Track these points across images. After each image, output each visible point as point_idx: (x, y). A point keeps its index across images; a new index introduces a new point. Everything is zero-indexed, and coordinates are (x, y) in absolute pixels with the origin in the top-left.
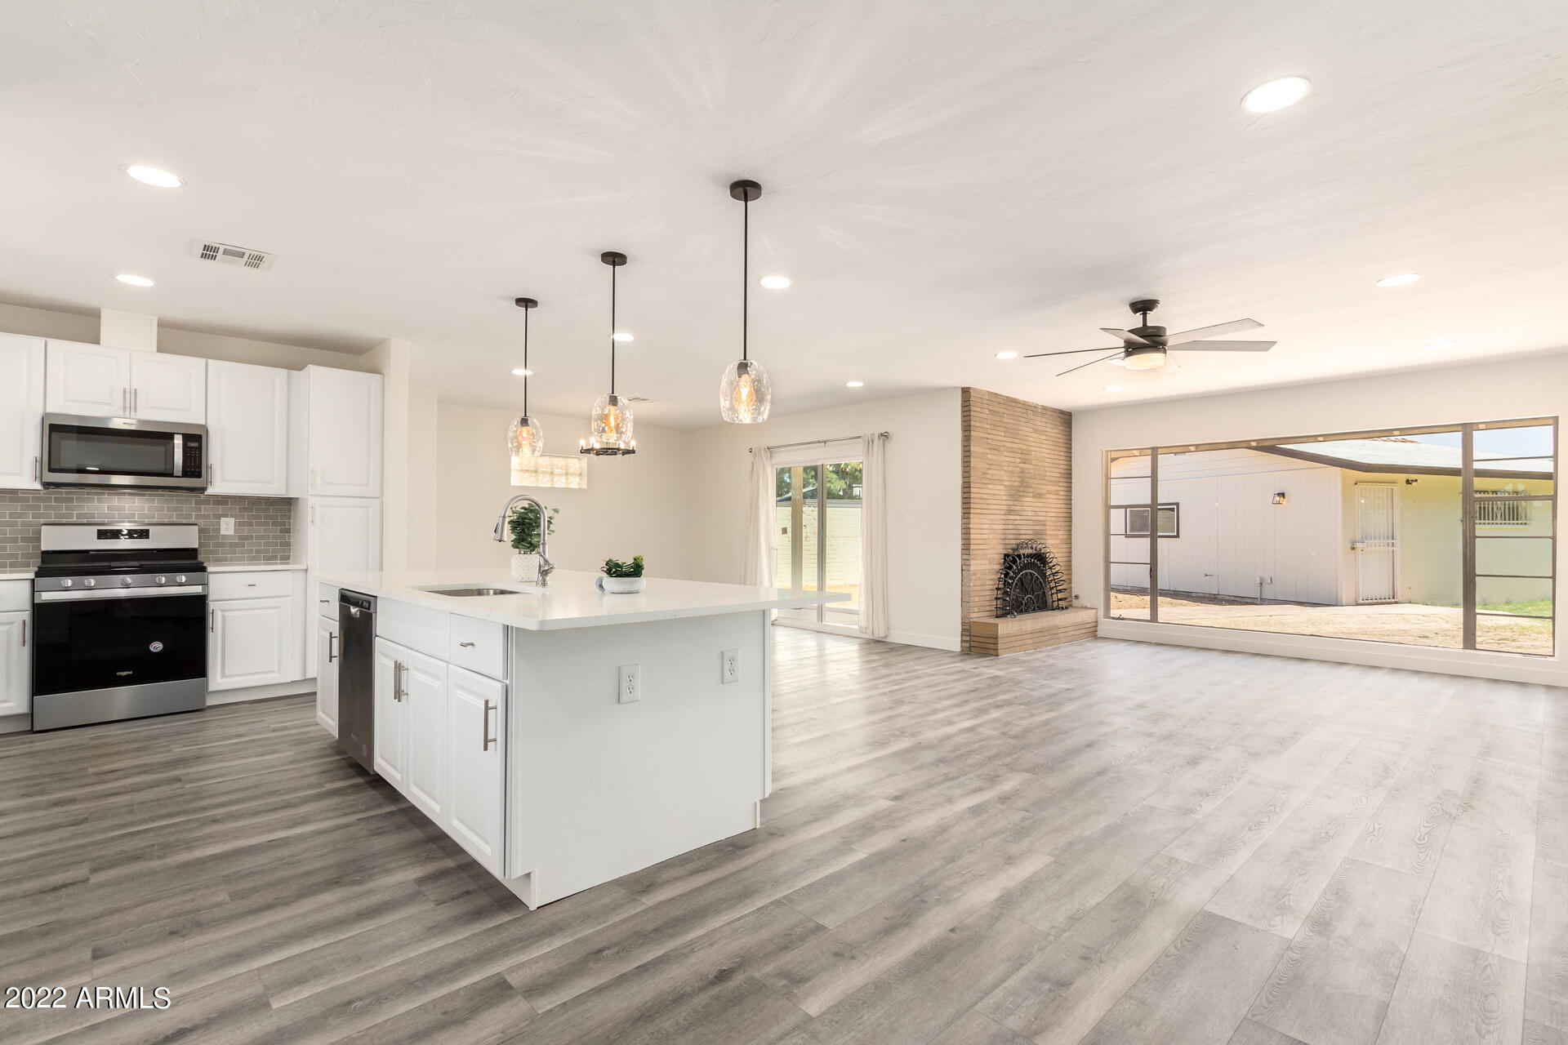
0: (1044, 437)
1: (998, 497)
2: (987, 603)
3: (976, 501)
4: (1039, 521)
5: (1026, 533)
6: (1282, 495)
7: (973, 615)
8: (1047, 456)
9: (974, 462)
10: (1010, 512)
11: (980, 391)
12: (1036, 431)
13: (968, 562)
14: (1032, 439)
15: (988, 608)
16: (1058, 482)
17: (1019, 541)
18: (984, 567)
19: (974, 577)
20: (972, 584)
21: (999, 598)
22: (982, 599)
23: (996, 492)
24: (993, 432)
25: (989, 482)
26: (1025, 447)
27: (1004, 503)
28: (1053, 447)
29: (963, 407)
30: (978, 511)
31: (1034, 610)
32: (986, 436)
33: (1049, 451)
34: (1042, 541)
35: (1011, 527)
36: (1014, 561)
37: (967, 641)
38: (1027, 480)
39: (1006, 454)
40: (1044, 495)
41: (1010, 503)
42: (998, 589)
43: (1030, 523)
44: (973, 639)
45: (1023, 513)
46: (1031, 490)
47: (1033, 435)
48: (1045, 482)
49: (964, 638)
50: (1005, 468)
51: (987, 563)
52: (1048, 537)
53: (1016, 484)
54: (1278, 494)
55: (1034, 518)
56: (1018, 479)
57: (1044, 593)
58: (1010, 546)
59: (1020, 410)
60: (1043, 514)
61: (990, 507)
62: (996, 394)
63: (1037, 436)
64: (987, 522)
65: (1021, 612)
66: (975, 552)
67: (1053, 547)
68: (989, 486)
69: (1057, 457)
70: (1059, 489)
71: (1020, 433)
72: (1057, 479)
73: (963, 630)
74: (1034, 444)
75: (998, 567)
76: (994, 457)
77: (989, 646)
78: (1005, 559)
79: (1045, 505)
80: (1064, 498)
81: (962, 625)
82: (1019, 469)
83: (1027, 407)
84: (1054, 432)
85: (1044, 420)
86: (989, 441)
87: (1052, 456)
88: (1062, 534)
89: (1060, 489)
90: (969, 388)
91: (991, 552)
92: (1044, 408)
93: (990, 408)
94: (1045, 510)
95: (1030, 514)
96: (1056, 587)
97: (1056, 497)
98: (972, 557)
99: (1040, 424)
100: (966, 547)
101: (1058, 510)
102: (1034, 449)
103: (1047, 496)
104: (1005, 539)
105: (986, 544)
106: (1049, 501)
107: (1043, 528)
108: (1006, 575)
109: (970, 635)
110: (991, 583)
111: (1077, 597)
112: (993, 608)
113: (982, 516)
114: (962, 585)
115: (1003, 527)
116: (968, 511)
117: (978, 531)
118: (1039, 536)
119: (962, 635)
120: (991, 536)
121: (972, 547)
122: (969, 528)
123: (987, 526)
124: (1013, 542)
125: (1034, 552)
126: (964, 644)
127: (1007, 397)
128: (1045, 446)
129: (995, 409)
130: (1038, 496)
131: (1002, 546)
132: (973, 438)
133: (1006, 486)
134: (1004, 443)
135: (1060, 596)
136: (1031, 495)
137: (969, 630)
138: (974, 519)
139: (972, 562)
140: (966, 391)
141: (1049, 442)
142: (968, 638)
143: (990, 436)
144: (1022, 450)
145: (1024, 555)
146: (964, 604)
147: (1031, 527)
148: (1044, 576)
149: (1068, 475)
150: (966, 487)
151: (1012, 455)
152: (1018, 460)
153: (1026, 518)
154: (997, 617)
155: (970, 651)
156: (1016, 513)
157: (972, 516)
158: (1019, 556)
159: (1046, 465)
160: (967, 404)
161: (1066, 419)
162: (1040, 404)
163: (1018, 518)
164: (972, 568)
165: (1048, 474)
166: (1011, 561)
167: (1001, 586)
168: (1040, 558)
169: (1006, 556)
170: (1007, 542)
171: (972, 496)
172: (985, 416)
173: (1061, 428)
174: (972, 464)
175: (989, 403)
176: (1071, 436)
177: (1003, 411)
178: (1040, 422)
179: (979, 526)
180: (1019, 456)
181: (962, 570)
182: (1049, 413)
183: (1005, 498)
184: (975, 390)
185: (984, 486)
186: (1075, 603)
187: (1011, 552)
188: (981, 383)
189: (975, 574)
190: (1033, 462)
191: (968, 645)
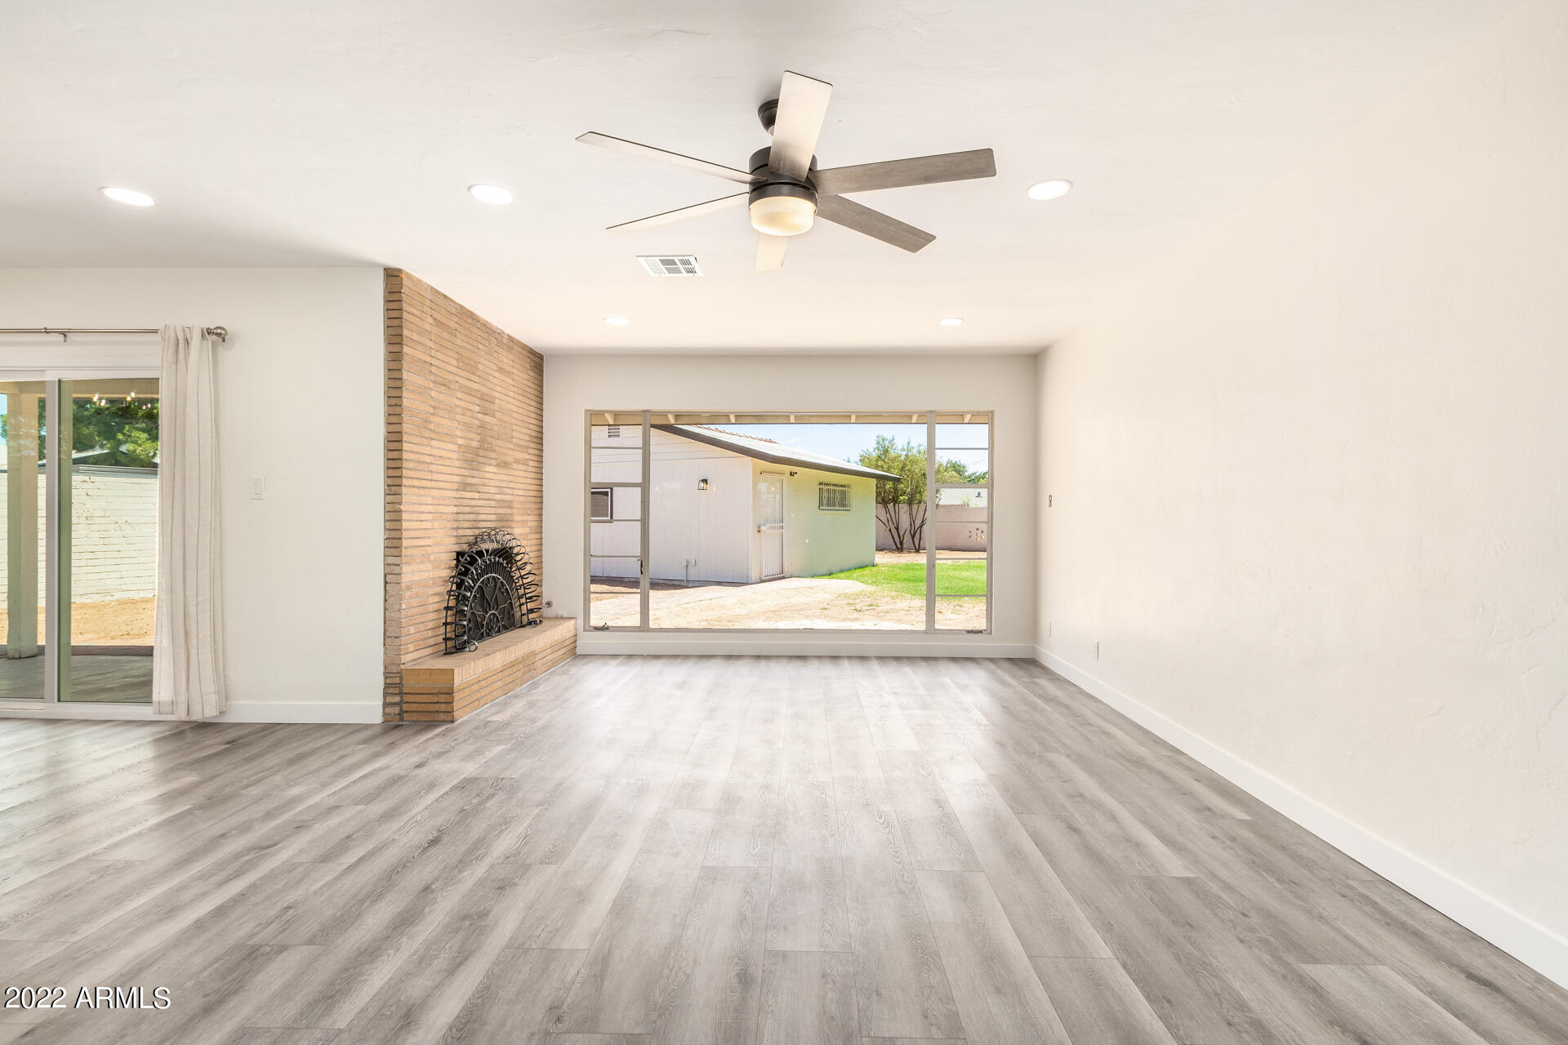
0: (511, 382)
1: (447, 462)
2: (430, 633)
3: (411, 465)
4: (504, 501)
5: (488, 518)
6: (705, 481)
7: (405, 658)
8: (514, 408)
9: (409, 399)
10: (465, 486)
11: (419, 282)
12: (501, 370)
13: (396, 570)
14: (495, 381)
15: (432, 641)
16: (528, 447)
17: (477, 532)
18: (425, 575)
19: (408, 593)
20: (404, 606)
21: (451, 623)
22: (422, 627)
23: (444, 454)
24: (439, 355)
25: (433, 436)
26: (485, 390)
27: (457, 471)
28: (521, 398)
29: (387, 301)
30: (416, 483)
31: (499, 631)
32: (428, 359)
33: (516, 402)
34: (510, 531)
35: (466, 510)
36: (473, 561)
37: (396, 704)
38: (489, 439)
39: (459, 394)
40: (509, 464)
41: (466, 472)
42: (447, 608)
43: (493, 503)
44: (407, 698)
45: (484, 489)
46: (493, 455)
47: (497, 374)
48: (512, 446)
49: (390, 699)
50: (459, 417)
51: (430, 567)
52: (515, 525)
53: (474, 444)
54: (703, 481)
55: (498, 497)
56: (478, 438)
57: (511, 603)
58: (464, 540)
59: (480, 333)
60: (508, 491)
61: (435, 477)
62: (445, 296)
63: (502, 377)
64: (430, 500)
65: (481, 638)
66: (409, 552)
67: (520, 537)
68: (434, 443)
69: (526, 412)
70: (527, 457)
71: (480, 366)
72: (525, 444)
73: (387, 686)
74: (498, 388)
75: (446, 573)
76: (442, 397)
77: (436, 707)
78: (458, 560)
79: (511, 478)
80: (534, 470)
81: (386, 678)
82: (477, 422)
83: (486, 328)
84: (522, 376)
85: (510, 356)
86: (433, 369)
87: (520, 411)
88: (531, 519)
89: (529, 456)
90: (400, 271)
91: (436, 549)
92: (511, 339)
93: (436, 315)
94: (511, 485)
95: (493, 490)
96: (525, 594)
97: (525, 467)
98: (404, 560)
99: (505, 360)
100: (394, 542)
101: (528, 487)
102: (496, 394)
103: (515, 466)
104: (458, 528)
105: (429, 538)
106: (517, 473)
107: (509, 511)
108: (459, 586)
109: (400, 694)
110: (436, 599)
111: (549, 604)
112: (440, 639)
113: (422, 492)
114: (385, 609)
115: (455, 509)
116: (397, 481)
117: (415, 516)
118: (505, 524)
119: (385, 694)
120: (436, 524)
121: (405, 543)
122: (400, 511)
123: (431, 508)
124: (469, 532)
125: (500, 546)
126: (389, 710)
127: (461, 307)
128: (512, 394)
129: (444, 320)
130: (503, 465)
131: (453, 540)
132: (406, 357)
133: (460, 446)
134: (457, 378)
135: (530, 606)
136: (494, 462)
137: (400, 685)
138: (408, 496)
139: (405, 568)
140: (393, 276)
141: (516, 389)
142: (397, 699)
143: (434, 362)
144: (483, 394)
145: (487, 551)
146: (388, 640)
147: (493, 511)
148: (510, 580)
149: (539, 440)
150: (394, 441)
151: (468, 398)
152: (477, 409)
153: (487, 496)
154: (447, 653)
155: (402, 719)
156: (473, 488)
157: (404, 490)
158: (480, 554)
159: (513, 421)
160: (395, 297)
161: (537, 361)
162: (507, 331)
163: (477, 495)
164: (406, 579)
165: (515, 434)
166: (466, 561)
167: (452, 603)
168: (506, 554)
169: (459, 554)
170: (461, 532)
171: (405, 456)
172: (427, 327)
173: (531, 373)
174: (406, 403)
175: (433, 306)
176: (542, 387)
177: (457, 327)
178: (507, 359)
179: (416, 508)
180: (478, 402)
181: (386, 583)
182: (516, 348)
183: (457, 463)
184: (410, 277)
185: (425, 441)
186: (546, 611)
187: (465, 547)
188: (419, 268)
189: (409, 588)
190: (498, 415)
191: (397, 710)
